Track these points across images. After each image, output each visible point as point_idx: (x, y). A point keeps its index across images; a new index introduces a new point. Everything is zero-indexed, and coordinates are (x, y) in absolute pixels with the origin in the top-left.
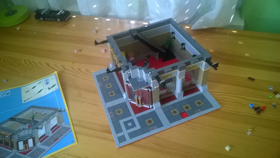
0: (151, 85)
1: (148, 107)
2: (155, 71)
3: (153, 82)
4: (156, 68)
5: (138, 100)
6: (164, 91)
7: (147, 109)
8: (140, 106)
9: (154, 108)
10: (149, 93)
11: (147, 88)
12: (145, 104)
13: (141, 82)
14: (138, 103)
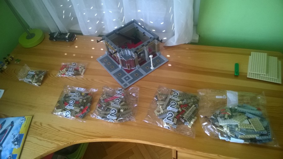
0: (134, 57)
1: (134, 69)
2: (134, 49)
3: (134, 55)
4: (134, 47)
5: (128, 66)
6: (140, 59)
7: (133, 70)
8: (129, 69)
9: (137, 68)
10: (134, 61)
11: (132, 58)
12: (132, 67)
13: (128, 56)
14: (128, 68)
